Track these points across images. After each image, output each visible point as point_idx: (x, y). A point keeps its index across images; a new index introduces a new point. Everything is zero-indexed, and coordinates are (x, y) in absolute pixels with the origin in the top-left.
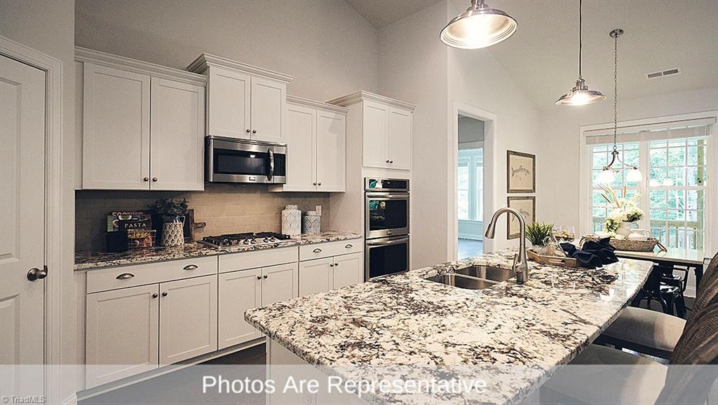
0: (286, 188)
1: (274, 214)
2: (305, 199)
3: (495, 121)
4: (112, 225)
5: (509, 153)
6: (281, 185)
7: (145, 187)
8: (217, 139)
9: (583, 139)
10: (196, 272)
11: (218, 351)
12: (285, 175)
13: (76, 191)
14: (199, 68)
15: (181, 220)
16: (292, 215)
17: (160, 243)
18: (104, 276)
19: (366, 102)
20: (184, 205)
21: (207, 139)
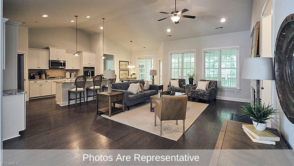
0: (66, 69)
1: (64, 74)
2: (71, 71)
3: (115, 56)
4: (32, 75)
5: (120, 61)
6: (65, 68)
7: (38, 69)
8: (51, 60)
9: (137, 58)
10: (47, 82)
11: (51, 95)
12: (65, 66)
13: (29, 69)
14: (48, 48)
15: (44, 74)
16: (68, 74)
17: (40, 78)
18: (32, 82)
19: (83, 53)
20: (45, 72)
21: (49, 61)
